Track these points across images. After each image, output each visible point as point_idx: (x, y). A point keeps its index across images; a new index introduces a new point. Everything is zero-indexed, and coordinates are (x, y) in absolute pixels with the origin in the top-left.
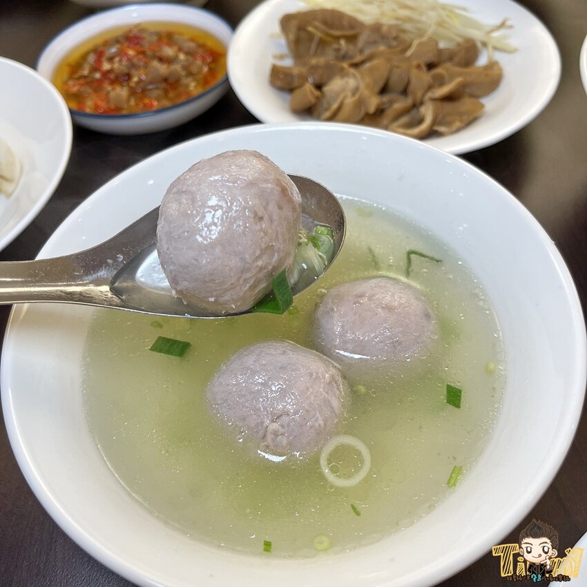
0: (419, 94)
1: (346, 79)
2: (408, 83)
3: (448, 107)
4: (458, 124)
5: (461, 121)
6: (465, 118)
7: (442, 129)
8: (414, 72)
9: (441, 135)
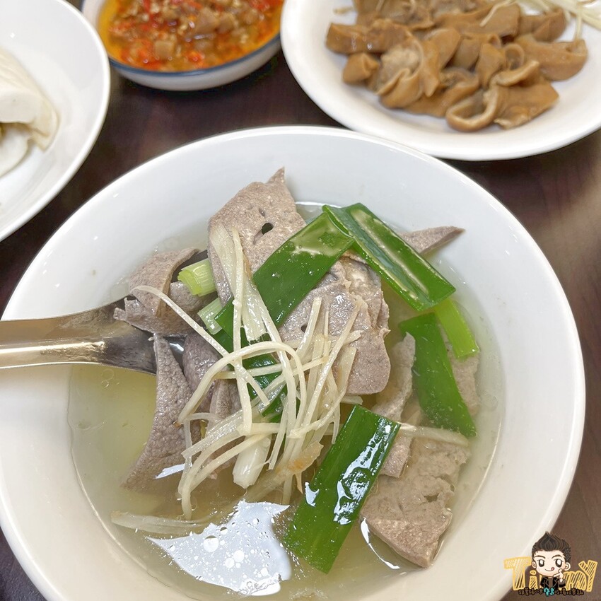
0: (487, 75)
1: (407, 51)
2: (478, 59)
3: (517, 95)
4: (523, 117)
5: (528, 114)
6: (533, 109)
7: (504, 122)
8: (486, 47)
9: (503, 128)
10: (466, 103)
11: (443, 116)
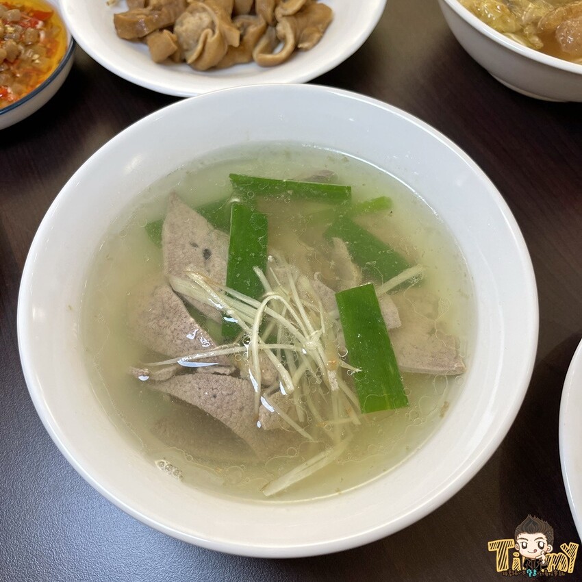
1: (197, 15)
4: (316, 35)
5: (318, 31)
6: (320, 26)
9: (306, 50)
10: (263, 42)
11: (251, 60)
